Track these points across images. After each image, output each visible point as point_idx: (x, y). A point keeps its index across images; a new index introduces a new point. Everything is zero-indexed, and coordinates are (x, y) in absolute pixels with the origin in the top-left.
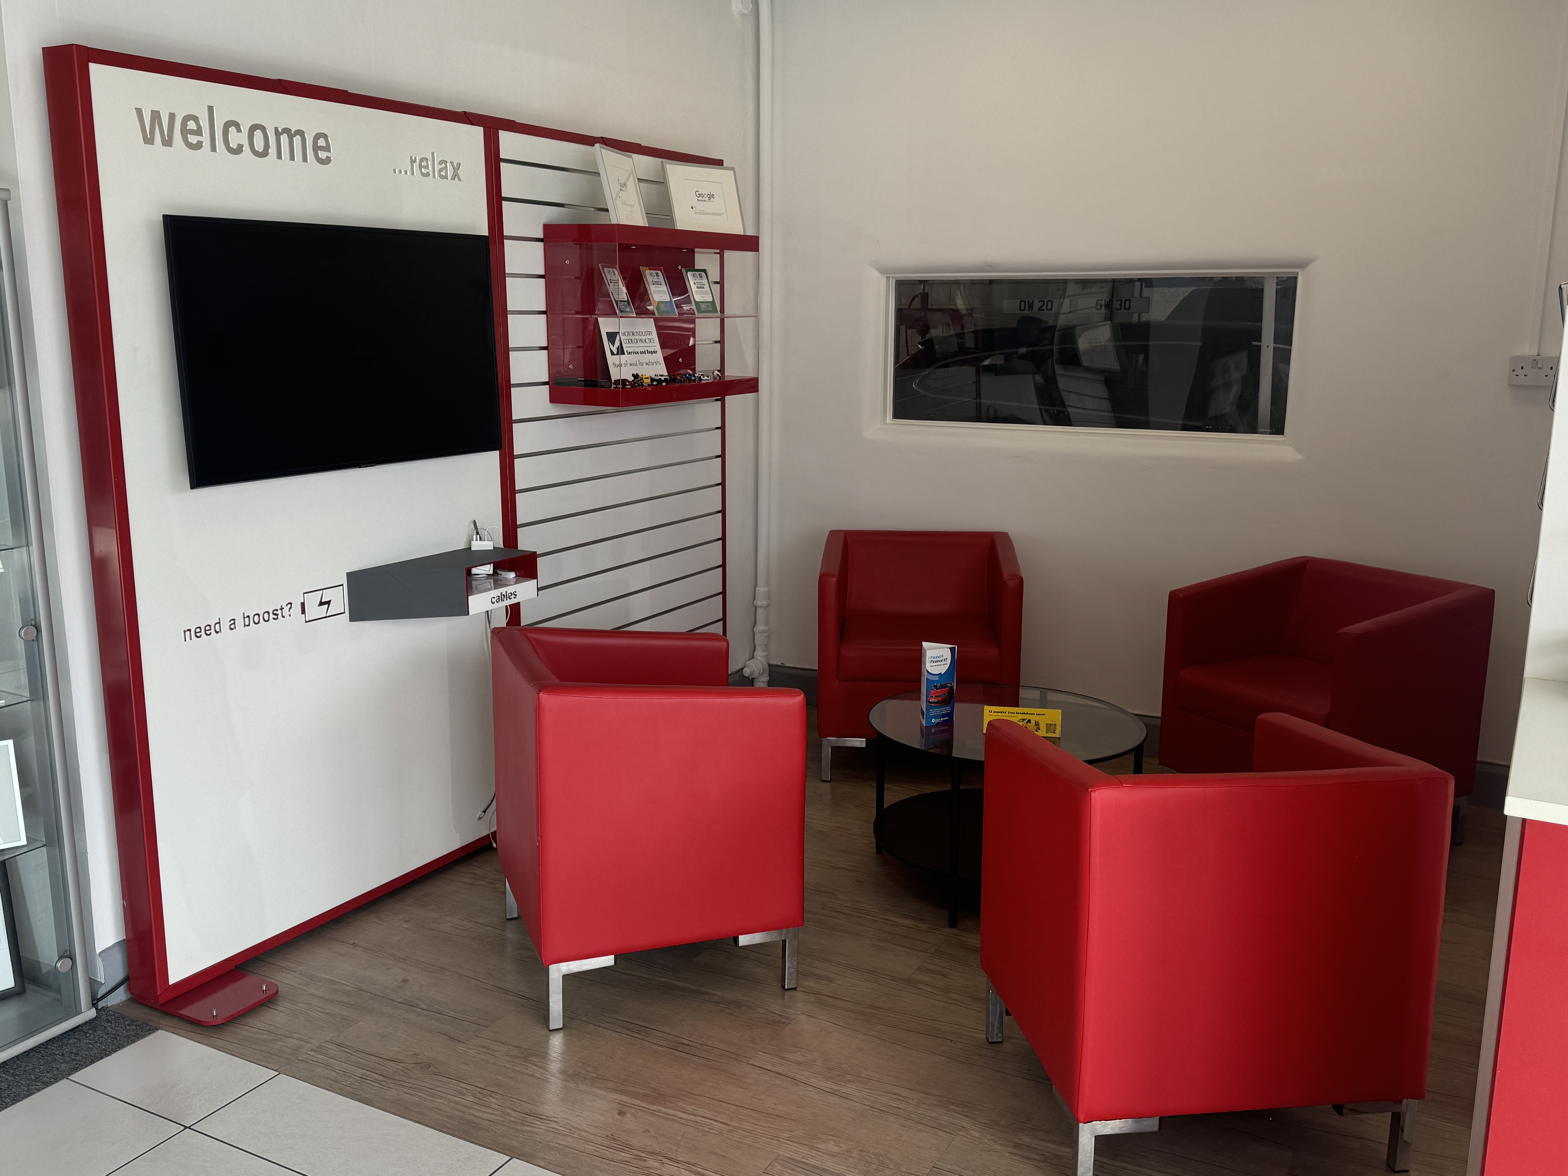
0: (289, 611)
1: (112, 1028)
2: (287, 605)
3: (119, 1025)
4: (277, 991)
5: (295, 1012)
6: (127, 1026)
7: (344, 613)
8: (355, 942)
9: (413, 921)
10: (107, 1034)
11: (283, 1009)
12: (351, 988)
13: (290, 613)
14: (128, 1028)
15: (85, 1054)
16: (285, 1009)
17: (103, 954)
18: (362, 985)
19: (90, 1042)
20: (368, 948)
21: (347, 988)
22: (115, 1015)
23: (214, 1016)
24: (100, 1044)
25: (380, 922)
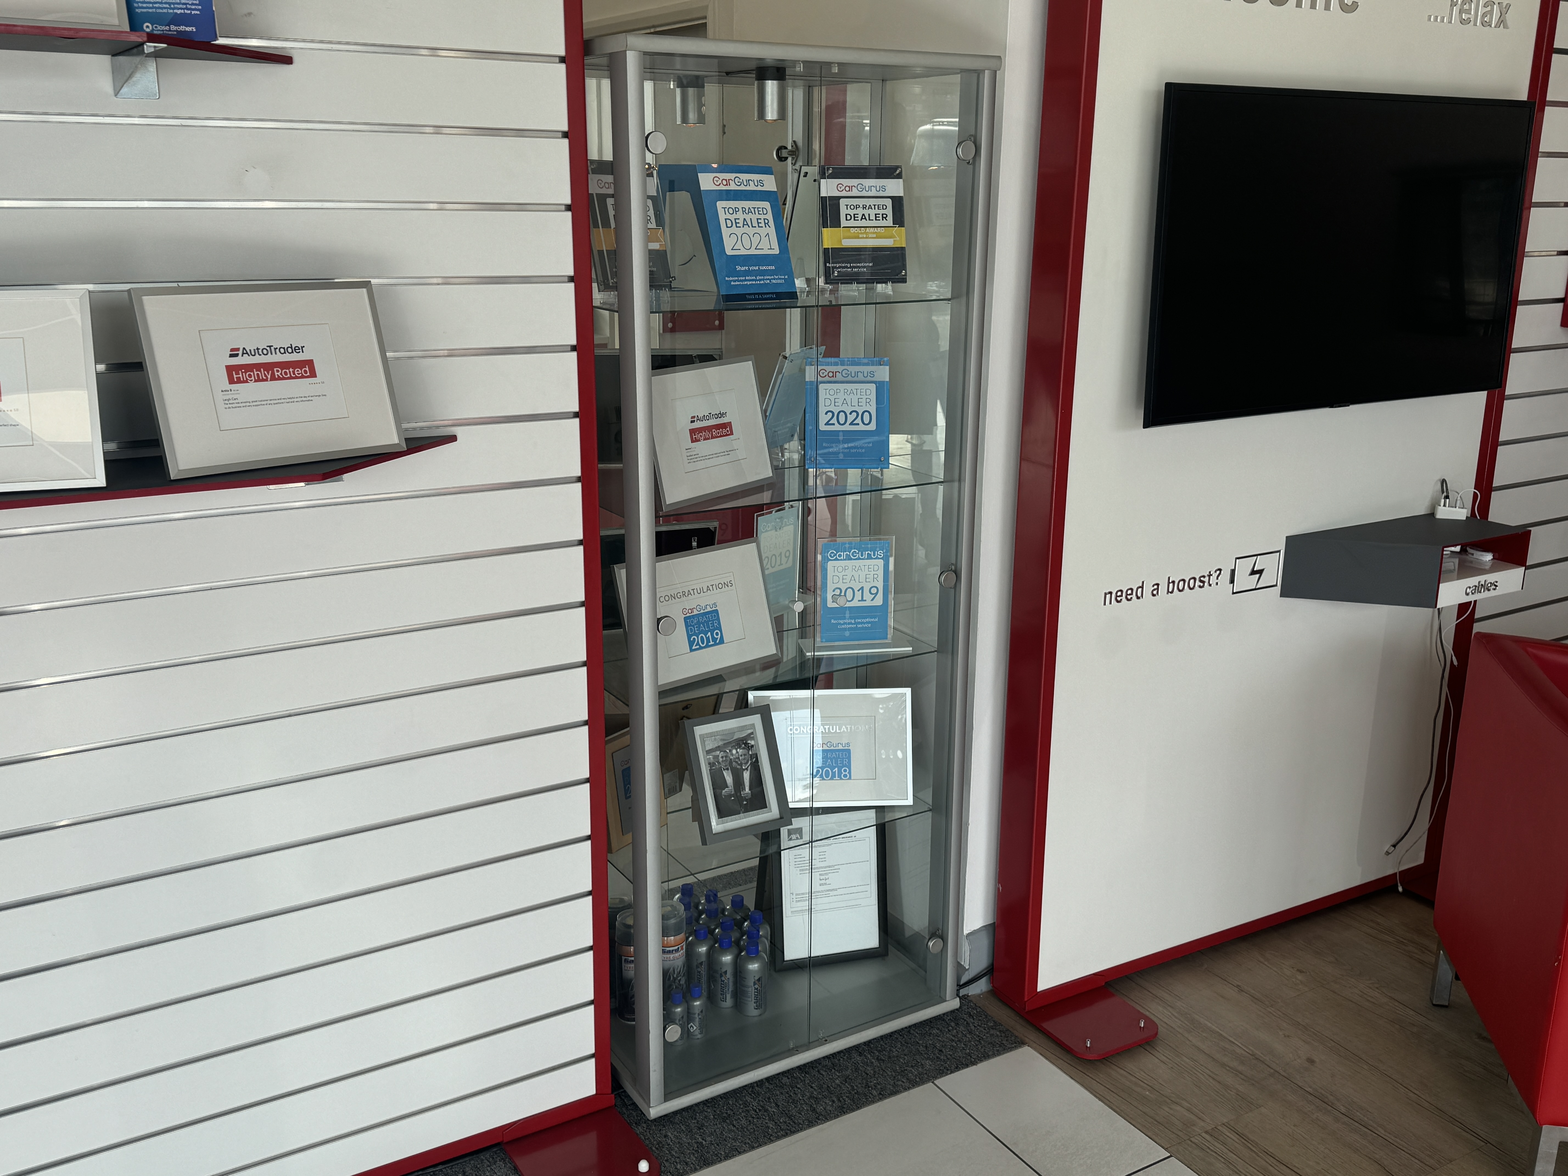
0: (1217, 579)
1: (975, 1026)
2: (1216, 572)
3: (982, 1024)
4: (1156, 1034)
5: (1180, 1068)
6: (991, 1030)
7: (1276, 585)
8: (1240, 984)
9: (1308, 973)
10: (970, 1033)
11: (1165, 1058)
12: (1243, 1052)
13: (1217, 581)
14: (992, 1032)
15: (949, 1054)
16: (1168, 1060)
17: (971, 937)
18: (1257, 1052)
19: (953, 1038)
20: (1256, 997)
21: (1238, 1051)
22: (976, 1010)
23: (1087, 1047)
24: (964, 1044)
25: (1266, 963)
